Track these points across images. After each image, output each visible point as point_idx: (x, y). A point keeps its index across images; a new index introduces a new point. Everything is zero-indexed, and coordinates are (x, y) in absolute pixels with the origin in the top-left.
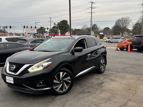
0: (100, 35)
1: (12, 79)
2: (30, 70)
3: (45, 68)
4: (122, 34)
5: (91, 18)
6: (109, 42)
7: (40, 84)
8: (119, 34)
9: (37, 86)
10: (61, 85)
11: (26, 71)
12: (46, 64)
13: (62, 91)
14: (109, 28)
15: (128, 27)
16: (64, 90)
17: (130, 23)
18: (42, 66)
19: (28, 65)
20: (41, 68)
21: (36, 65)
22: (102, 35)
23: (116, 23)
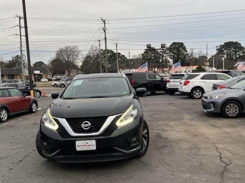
0: (35, 75)
1: (93, 142)
3: (135, 118)
5: (21, 45)
6: (62, 86)
8: (63, 73)
9: (132, 145)
12: (135, 112)
13: (142, 151)
14: (43, 63)
15: (77, 61)
16: (144, 149)
17: (80, 56)
18: (132, 115)
19: (114, 117)
21: (124, 115)
22: (37, 75)
23: (58, 54)
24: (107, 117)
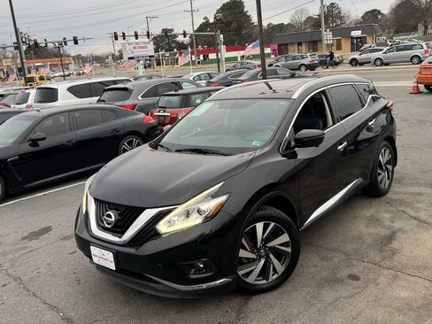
0: (352, 38)
1: (110, 256)
2: (162, 227)
3: (207, 219)
4: (426, 28)
7: (199, 270)
8: (415, 29)
9: (192, 277)
10: (263, 261)
11: (149, 231)
12: (209, 206)
13: (264, 281)
16: (273, 277)
18: (200, 212)
19: (155, 211)
20: (196, 220)
21: (181, 209)
24: (142, 210)
